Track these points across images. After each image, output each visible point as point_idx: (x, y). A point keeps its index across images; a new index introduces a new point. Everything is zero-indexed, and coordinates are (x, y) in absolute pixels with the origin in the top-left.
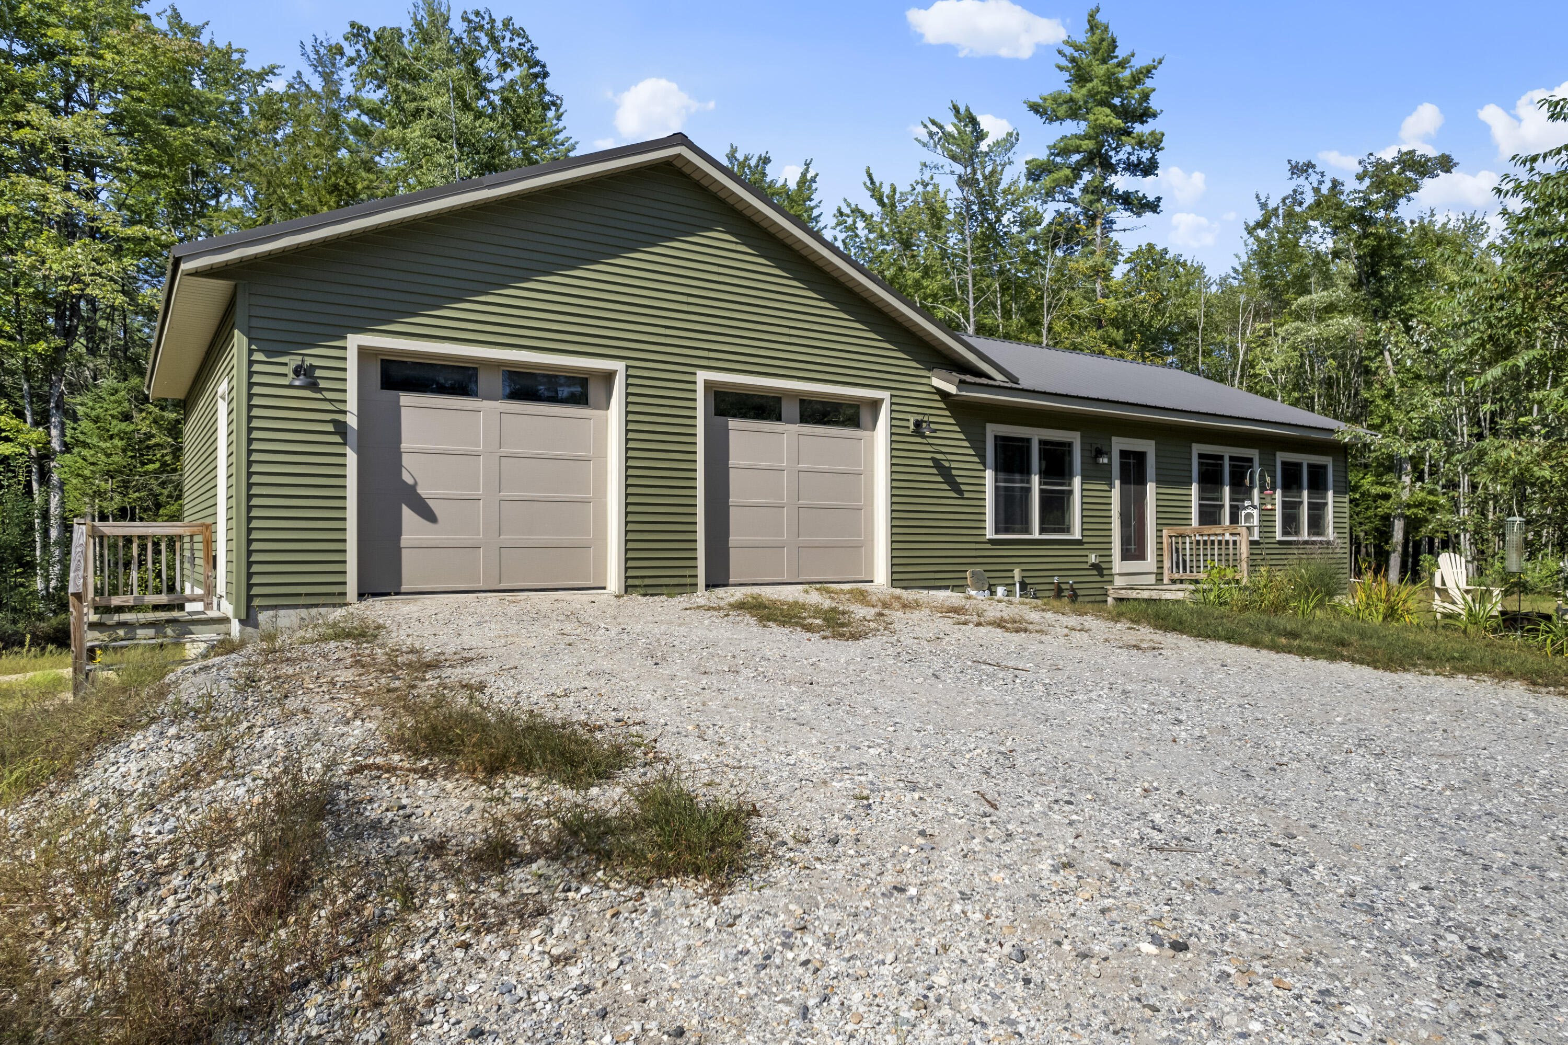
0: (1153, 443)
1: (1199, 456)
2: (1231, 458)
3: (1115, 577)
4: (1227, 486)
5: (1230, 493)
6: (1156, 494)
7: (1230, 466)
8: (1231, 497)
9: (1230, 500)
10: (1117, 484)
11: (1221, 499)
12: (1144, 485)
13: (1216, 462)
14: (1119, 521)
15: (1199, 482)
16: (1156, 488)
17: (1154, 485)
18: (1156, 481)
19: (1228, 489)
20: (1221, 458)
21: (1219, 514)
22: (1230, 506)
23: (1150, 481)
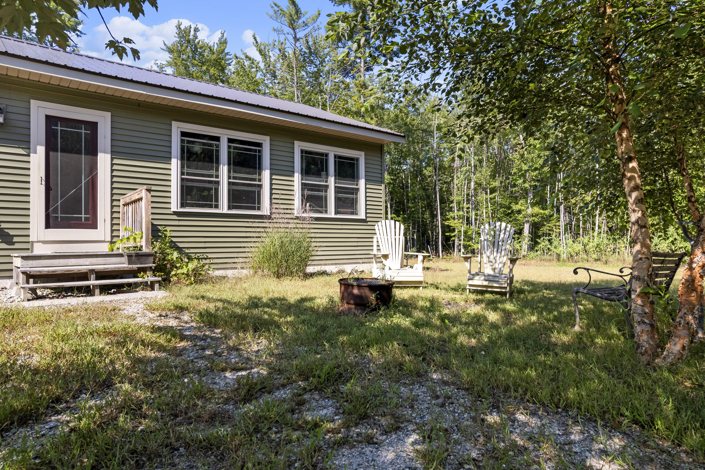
0: (108, 114)
1: (184, 134)
2: (230, 141)
3: (35, 244)
4: (224, 165)
5: (229, 171)
6: (112, 165)
7: (229, 147)
8: (232, 175)
9: (229, 178)
10: (41, 150)
11: (217, 177)
12: (96, 155)
13: (210, 142)
14: (43, 187)
15: (182, 159)
16: (112, 159)
17: (109, 156)
18: (112, 152)
19: (226, 168)
20: (217, 139)
21: (217, 190)
22: (229, 183)
23: (101, 152)
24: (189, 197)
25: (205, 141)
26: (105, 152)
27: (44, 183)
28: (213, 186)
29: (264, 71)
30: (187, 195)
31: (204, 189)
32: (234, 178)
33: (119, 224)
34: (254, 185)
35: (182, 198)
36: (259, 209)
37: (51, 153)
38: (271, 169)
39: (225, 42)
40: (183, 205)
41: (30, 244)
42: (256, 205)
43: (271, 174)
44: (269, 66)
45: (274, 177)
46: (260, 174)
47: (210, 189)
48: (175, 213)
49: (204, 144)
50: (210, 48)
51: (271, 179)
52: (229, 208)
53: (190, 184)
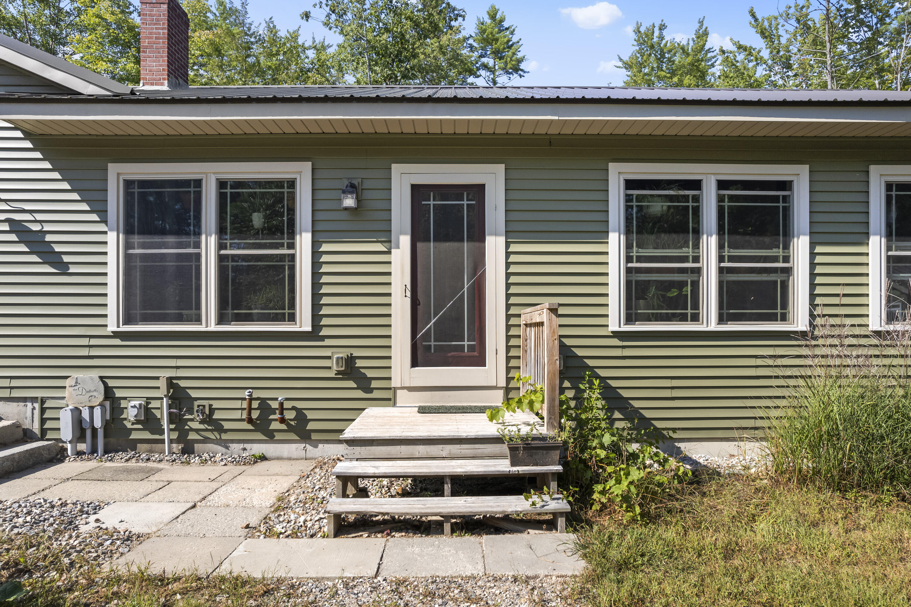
0: (501, 168)
1: (630, 184)
2: (722, 185)
3: (399, 392)
4: (709, 235)
5: (721, 247)
6: (508, 254)
7: (720, 199)
8: (726, 254)
9: (721, 259)
10: (405, 241)
11: (696, 259)
12: (483, 240)
13: (682, 193)
14: (408, 301)
15: (628, 231)
16: (508, 245)
17: (502, 240)
18: (508, 233)
19: (713, 240)
20: (696, 185)
21: (696, 285)
22: (721, 270)
23: (491, 234)
24: (641, 302)
25: (671, 192)
26: (496, 234)
27: (409, 294)
28: (689, 278)
29: (770, 62)
30: (637, 298)
31: (672, 284)
32: (732, 259)
33: (519, 357)
34: (775, 270)
35: (628, 306)
36: (784, 318)
37: (419, 245)
38: (811, 233)
39: (706, 34)
40: (629, 320)
41: (392, 391)
42: (779, 311)
43: (813, 245)
44: (778, 52)
45: (818, 249)
46: (786, 247)
47: (682, 285)
48: (616, 335)
49: (670, 198)
50: (683, 48)
51: (813, 255)
52: (721, 320)
53: (643, 277)
